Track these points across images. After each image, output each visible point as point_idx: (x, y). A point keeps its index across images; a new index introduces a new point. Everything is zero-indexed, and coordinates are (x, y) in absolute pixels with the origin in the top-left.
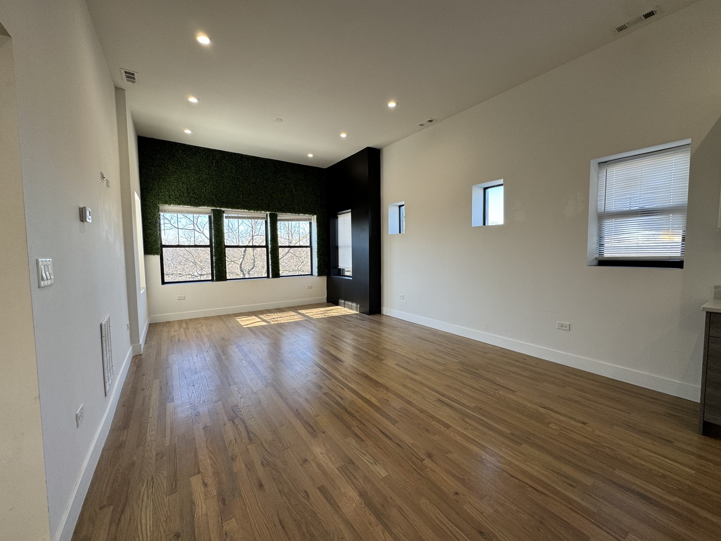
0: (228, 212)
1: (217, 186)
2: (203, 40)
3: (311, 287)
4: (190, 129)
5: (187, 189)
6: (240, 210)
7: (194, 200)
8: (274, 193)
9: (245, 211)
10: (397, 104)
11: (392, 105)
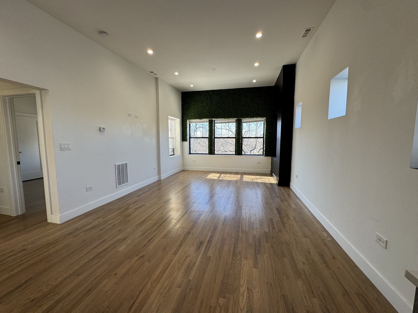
0: (217, 120)
1: (210, 108)
2: (150, 52)
3: (260, 163)
4: (193, 85)
5: (198, 112)
6: (220, 119)
7: (200, 116)
8: (238, 107)
9: (223, 119)
10: (263, 34)
11: (259, 35)
